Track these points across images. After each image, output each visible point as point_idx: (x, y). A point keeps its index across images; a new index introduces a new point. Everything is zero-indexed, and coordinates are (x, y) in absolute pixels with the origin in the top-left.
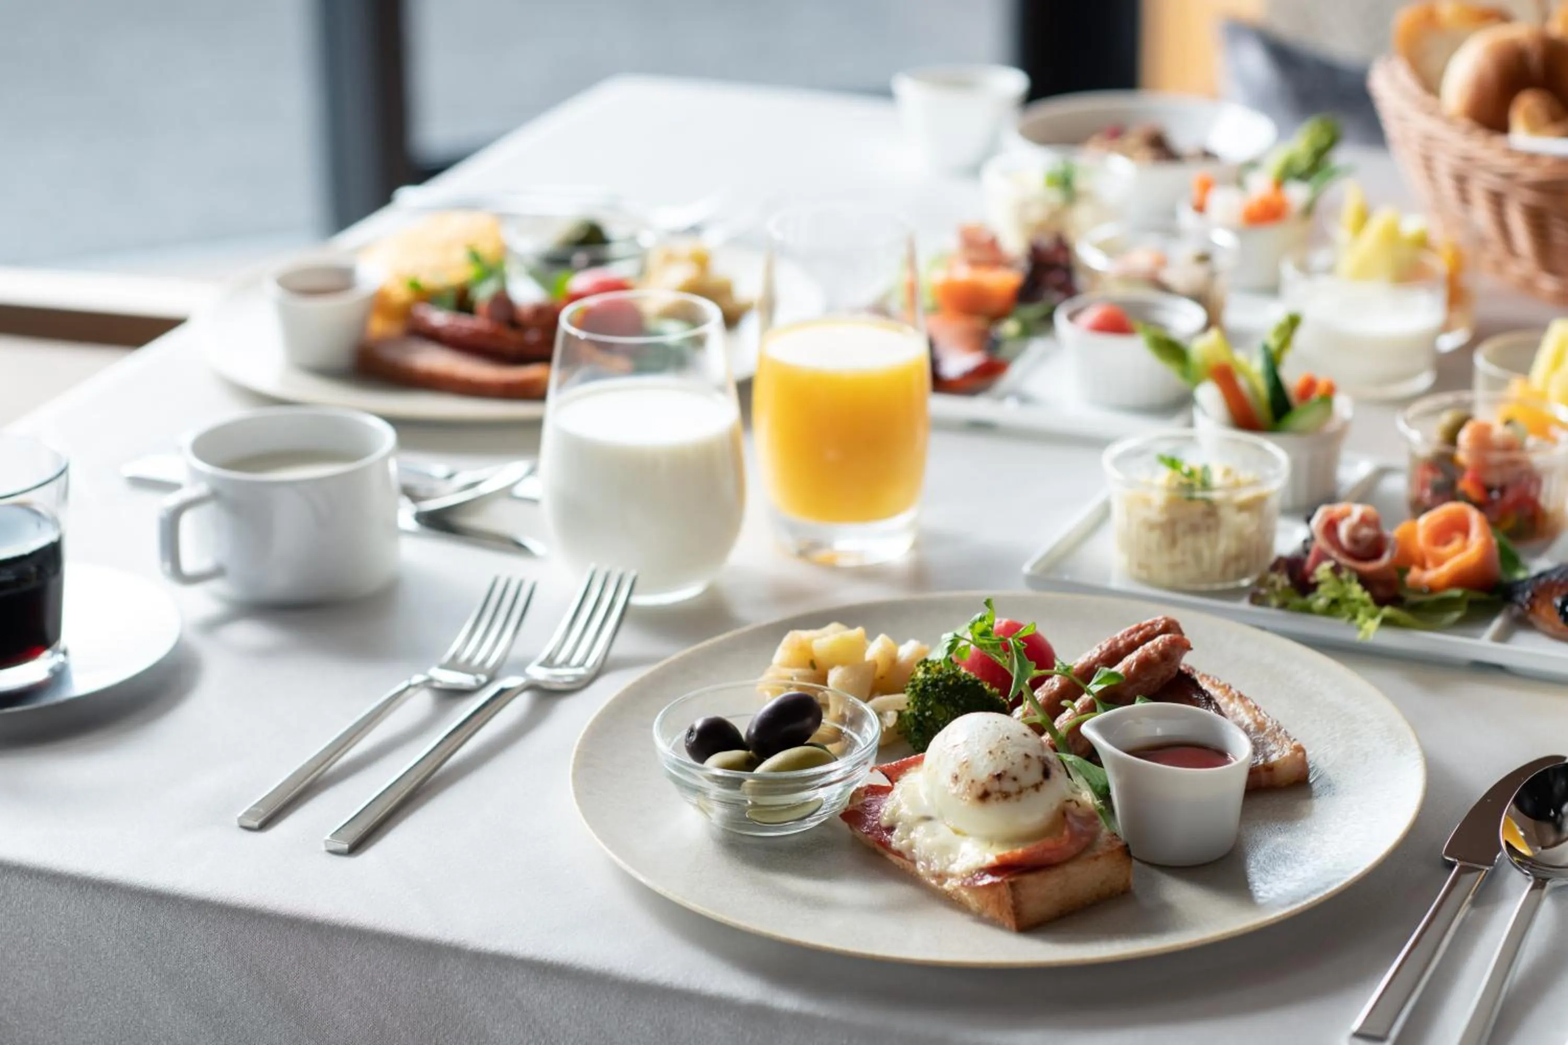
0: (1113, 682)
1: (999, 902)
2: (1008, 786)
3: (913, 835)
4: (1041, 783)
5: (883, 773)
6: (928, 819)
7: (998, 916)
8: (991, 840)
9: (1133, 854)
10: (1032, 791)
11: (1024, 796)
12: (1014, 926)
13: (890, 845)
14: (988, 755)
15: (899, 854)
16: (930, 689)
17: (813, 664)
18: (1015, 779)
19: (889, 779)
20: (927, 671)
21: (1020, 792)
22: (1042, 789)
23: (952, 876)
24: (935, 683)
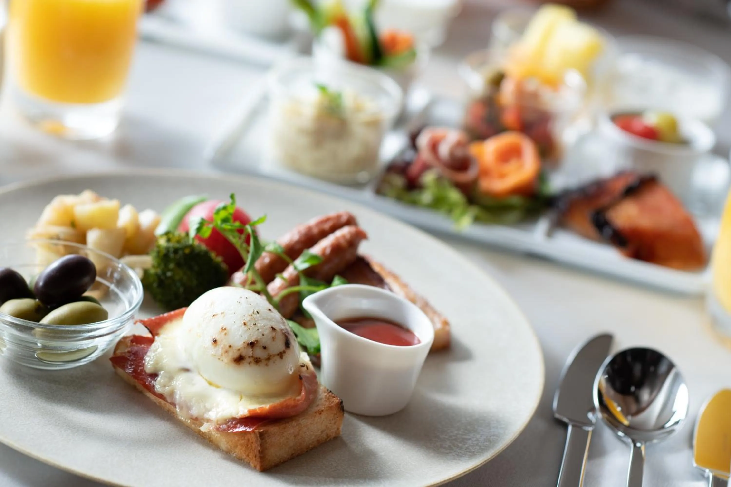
0: (315, 262)
1: (247, 446)
2: (259, 353)
3: (174, 383)
4: (284, 352)
5: (146, 327)
6: (187, 370)
7: (244, 456)
8: (241, 394)
9: (345, 408)
10: (278, 358)
11: (271, 361)
12: (258, 467)
13: (154, 389)
14: (243, 326)
15: (161, 396)
16: (172, 255)
17: (73, 224)
18: (265, 348)
19: (151, 332)
20: (169, 240)
21: (269, 359)
22: (285, 356)
23: (208, 421)
24: (176, 251)
